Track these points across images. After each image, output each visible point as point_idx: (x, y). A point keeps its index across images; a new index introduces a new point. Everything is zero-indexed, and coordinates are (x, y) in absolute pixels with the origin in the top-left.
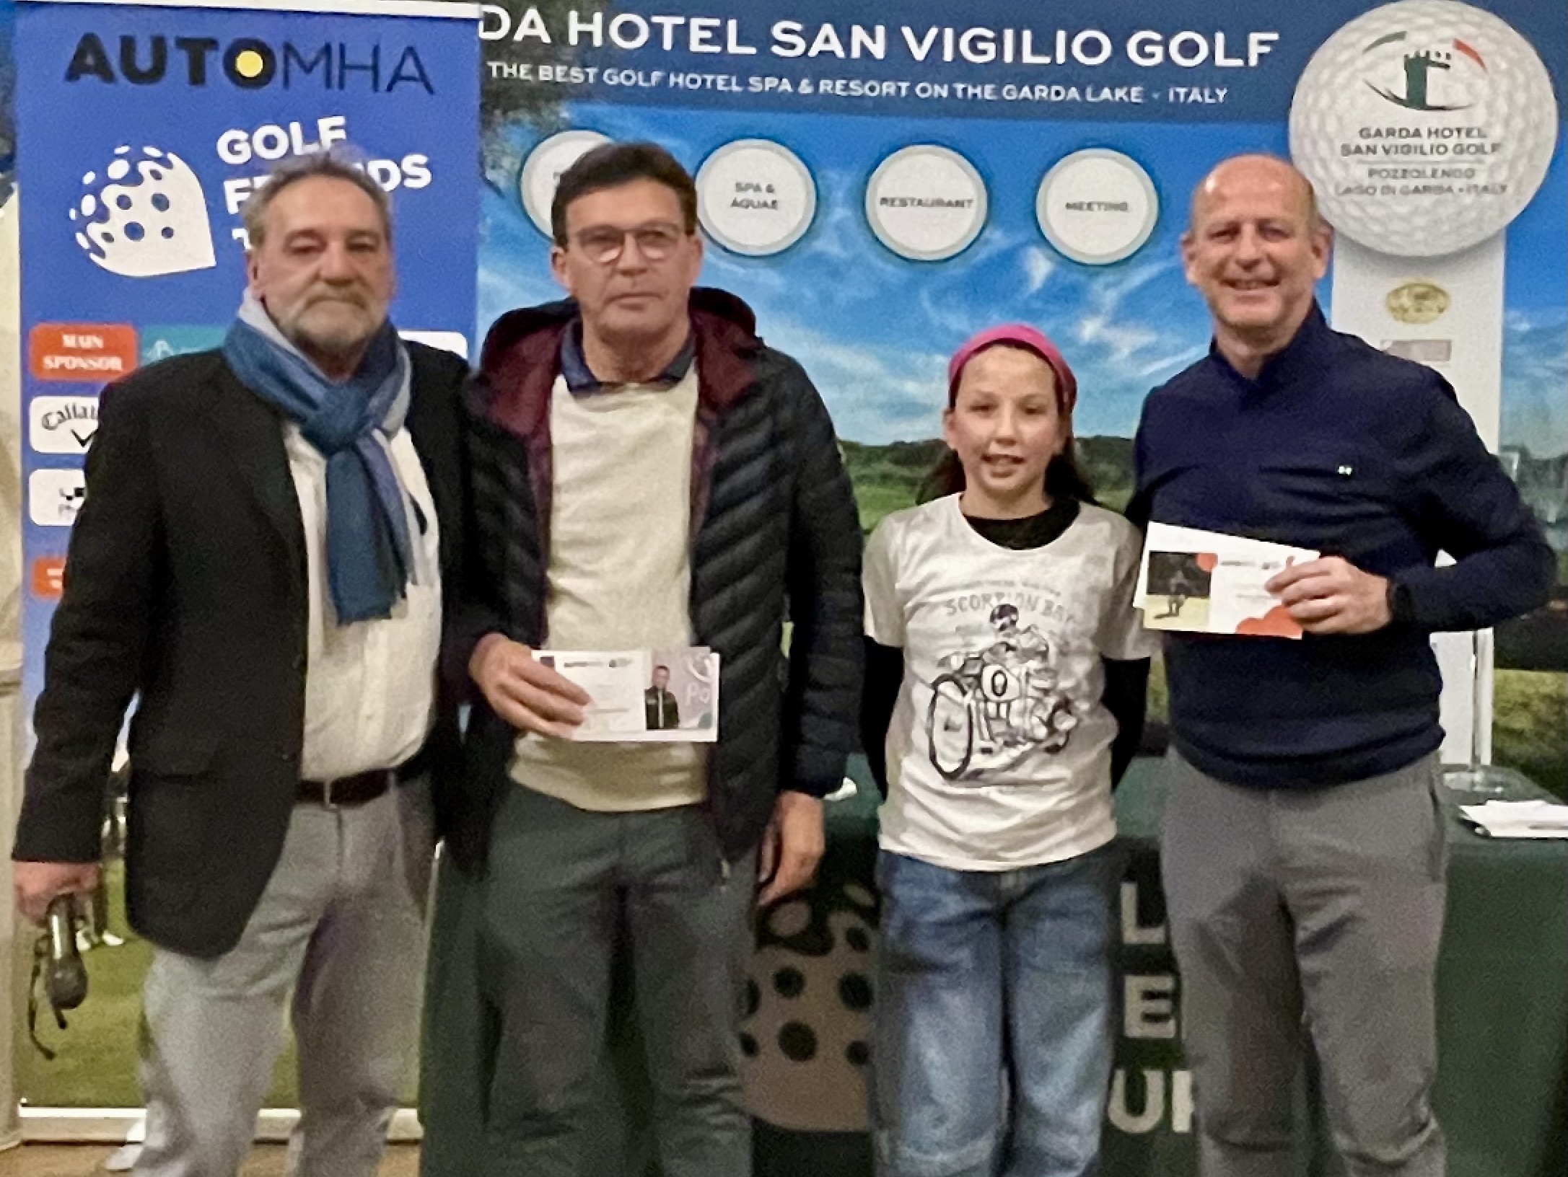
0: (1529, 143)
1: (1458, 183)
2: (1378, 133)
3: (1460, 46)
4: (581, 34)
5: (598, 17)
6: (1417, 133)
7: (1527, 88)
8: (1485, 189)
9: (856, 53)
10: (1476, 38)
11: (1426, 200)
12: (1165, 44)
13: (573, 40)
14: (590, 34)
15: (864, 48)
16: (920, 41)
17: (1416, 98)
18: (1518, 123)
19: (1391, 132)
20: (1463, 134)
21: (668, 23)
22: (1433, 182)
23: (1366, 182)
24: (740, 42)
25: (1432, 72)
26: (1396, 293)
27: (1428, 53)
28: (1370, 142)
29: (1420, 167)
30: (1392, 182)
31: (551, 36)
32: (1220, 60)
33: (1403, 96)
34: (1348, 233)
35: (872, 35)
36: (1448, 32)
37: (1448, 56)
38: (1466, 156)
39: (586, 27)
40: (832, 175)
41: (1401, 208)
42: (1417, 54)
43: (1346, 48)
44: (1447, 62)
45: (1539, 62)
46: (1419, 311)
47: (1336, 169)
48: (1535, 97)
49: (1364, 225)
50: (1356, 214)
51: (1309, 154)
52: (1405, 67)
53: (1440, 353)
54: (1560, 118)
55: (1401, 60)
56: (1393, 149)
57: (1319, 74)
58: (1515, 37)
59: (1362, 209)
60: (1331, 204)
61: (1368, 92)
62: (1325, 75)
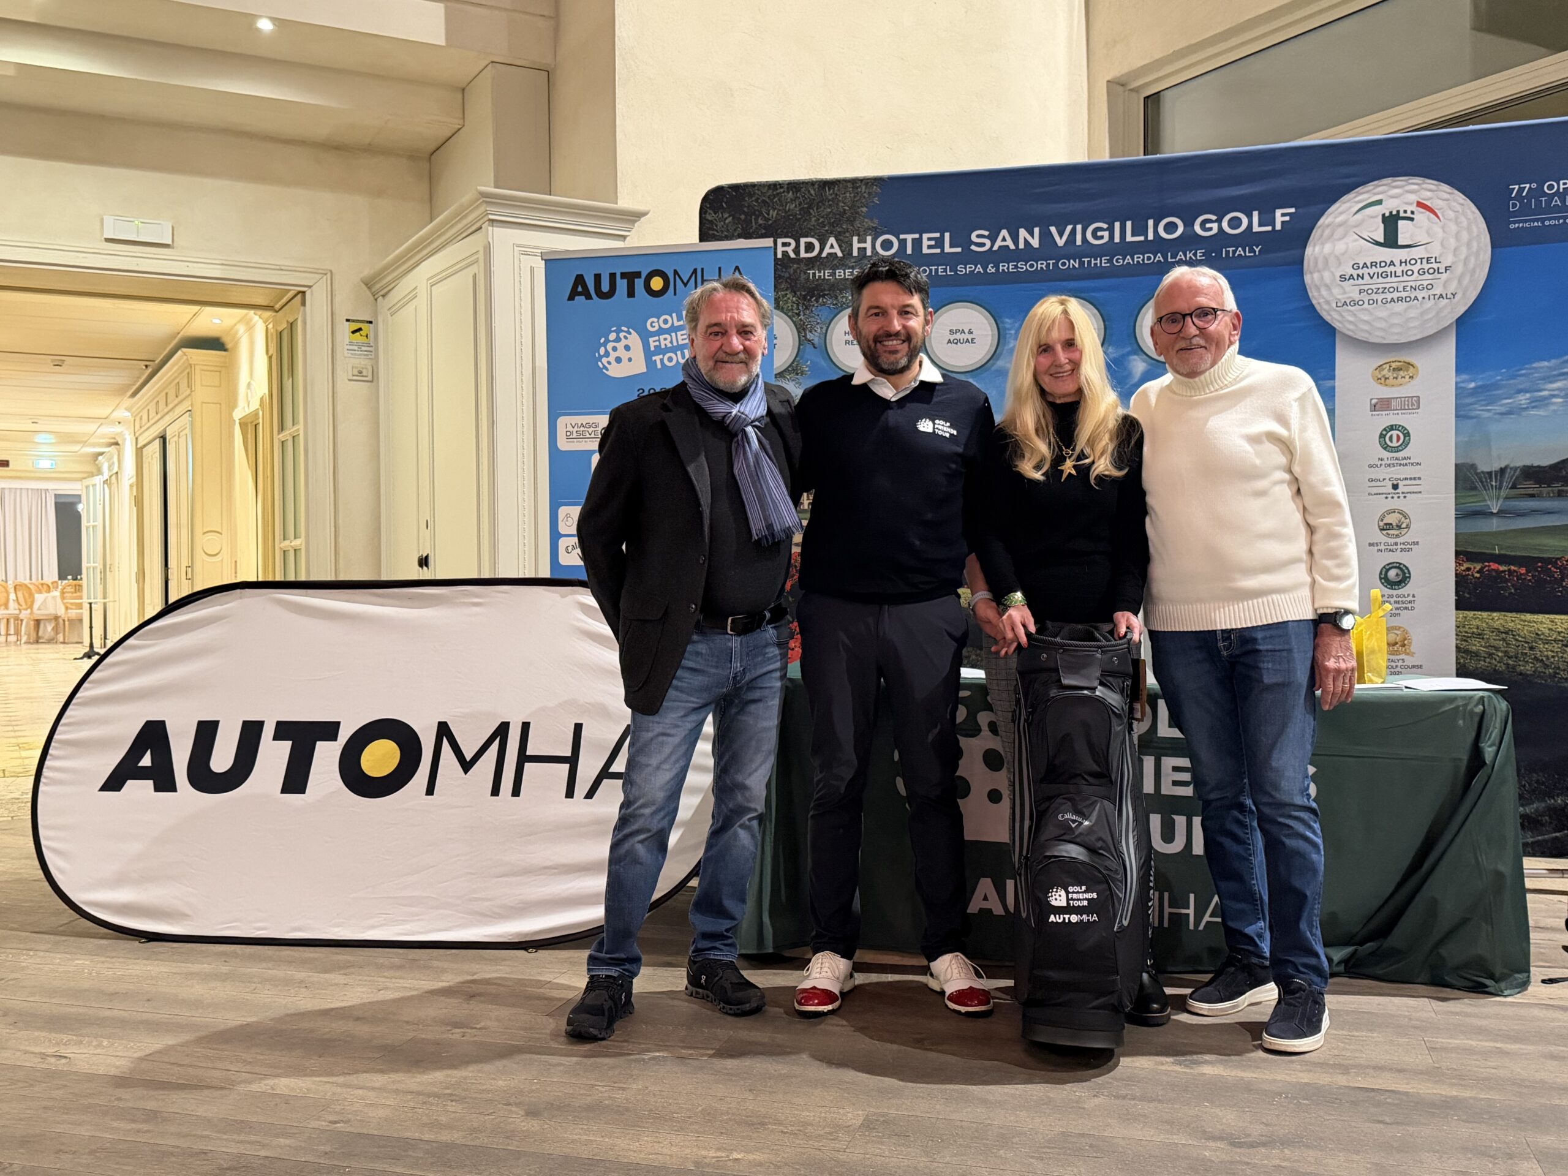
0: (1471, 265)
1: (1420, 295)
2: (1365, 265)
3: (1420, 204)
4: (859, 248)
5: (869, 239)
6: (1392, 263)
7: (1469, 229)
8: (1441, 296)
9: (1021, 246)
10: (1430, 199)
11: (1400, 307)
12: (1219, 221)
13: (855, 253)
14: (865, 249)
15: (1026, 242)
16: (1061, 236)
17: (1391, 240)
18: (1464, 251)
19: (1374, 264)
20: (1424, 261)
21: (909, 237)
22: (1404, 295)
23: (1357, 297)
24: (951, 246)
25: (1401, 223)
26: (1380, 367)
27: (1398, 212)
29: (1395, 285)
30: (1375, 297)
31: (842, 251)
32: (1256, 228)
33: (1382, 241)
34: (1343, 330)
35: (1032, 236)
36: (1413, 198)
37: (1412, 212)
38: (1427, 276)
39: (862, 245)
40: (1007, 320)
41: (1382, 312)
42: (1391, 213)
43: (1341, 213)
44: (1412, 216)
45: (1477, 212)
46: (1396, 378)
47: (1336, 291)
48: (1475, 234)
49: (1356, 325)
50: (1351, 319)
51: (1318, 283)
52: (1383, 222)
53: (1413, 404)
54: (1493, 246)
55: (1380, 218)
56: (1376, 275)
57: (1323, 231)
58: (1460, 197)
59: (1355, 315)
60: (1333, 313)
61: (1356, 240)
62: (1327, 232)
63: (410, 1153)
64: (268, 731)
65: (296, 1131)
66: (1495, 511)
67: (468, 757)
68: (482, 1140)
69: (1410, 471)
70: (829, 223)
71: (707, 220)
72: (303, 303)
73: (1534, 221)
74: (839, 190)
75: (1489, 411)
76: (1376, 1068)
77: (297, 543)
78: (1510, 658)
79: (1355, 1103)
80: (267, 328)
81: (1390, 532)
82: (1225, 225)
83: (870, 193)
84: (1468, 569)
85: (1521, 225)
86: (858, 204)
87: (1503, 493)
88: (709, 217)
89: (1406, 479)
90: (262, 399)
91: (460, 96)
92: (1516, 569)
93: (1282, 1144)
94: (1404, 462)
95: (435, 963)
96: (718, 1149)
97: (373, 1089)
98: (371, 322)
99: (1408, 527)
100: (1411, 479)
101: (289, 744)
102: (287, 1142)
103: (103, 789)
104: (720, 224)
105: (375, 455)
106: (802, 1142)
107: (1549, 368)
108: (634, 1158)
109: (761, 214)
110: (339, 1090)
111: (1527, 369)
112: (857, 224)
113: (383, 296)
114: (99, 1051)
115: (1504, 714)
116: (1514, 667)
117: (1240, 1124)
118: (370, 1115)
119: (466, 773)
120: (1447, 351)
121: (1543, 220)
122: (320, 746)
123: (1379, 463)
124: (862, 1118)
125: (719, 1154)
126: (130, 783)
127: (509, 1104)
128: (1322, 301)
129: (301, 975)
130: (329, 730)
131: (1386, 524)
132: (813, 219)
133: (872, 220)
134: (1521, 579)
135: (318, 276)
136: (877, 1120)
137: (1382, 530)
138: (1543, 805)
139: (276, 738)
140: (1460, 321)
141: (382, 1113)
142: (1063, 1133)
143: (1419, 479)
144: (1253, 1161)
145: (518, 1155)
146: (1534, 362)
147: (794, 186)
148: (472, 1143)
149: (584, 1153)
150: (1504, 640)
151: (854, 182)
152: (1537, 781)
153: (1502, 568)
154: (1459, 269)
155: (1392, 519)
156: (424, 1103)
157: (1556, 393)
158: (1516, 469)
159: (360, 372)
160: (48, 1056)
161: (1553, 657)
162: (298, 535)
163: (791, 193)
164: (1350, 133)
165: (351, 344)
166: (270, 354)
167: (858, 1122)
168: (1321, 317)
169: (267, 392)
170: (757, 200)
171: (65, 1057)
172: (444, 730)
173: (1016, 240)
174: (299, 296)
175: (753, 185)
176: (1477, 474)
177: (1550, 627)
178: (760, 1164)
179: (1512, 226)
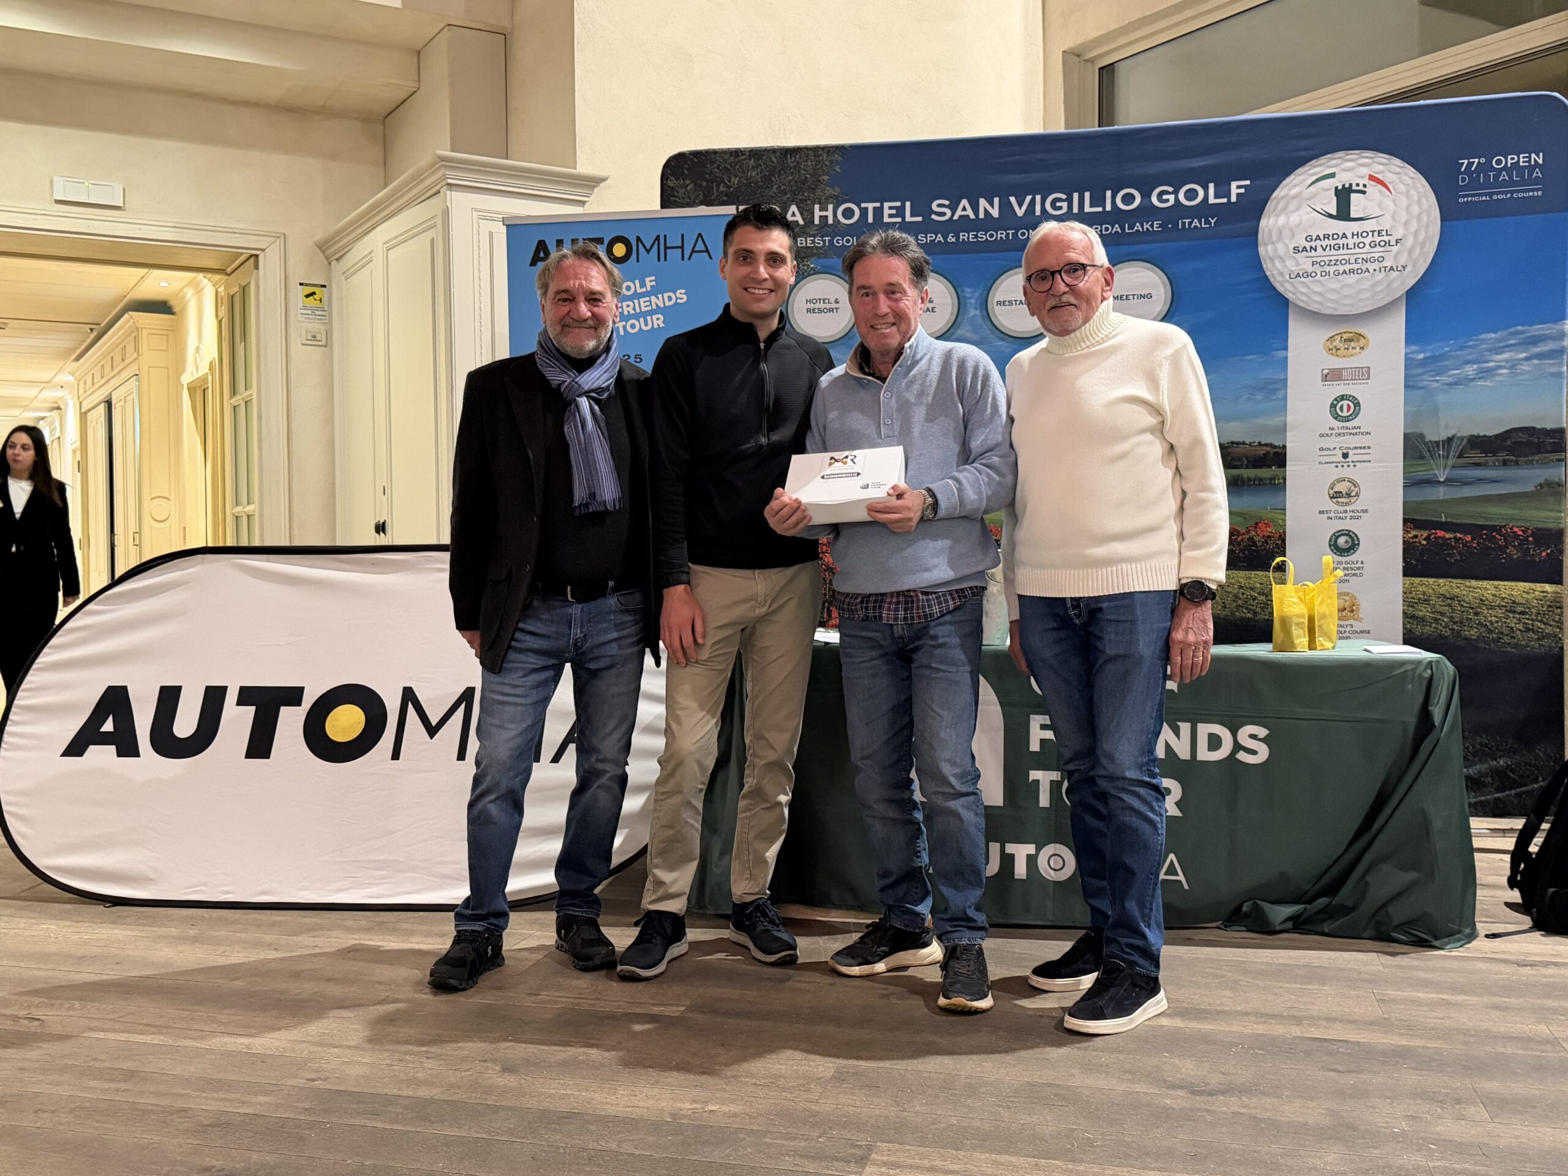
0: (1422, 237)
1: (1372, 267)
2: (1318, 237)
3: (1372, 178)
4: (820, 217)
5: (830, 207)
6: (1344, 236)
7: (1419, 203)
8: (1392, 268)
9: (982, 215)
10: (1382, 172)
11: (1351, 279)
12: (1175, 193)
13: (817, 221)
14: (827, 217)
15: (986, 211)
16: (1020, 206)
17: (1343, 213)
18: (1414, 226)
19: (1326, 237)
20: (1376, 234)
21: (870, 206)
22: (1355, 266)
23: (1310, 268)
24: (912, 215)
25: (1353, 196)
26: (1331, 339)
27: (1351, 185)
28: (1313, 244)
29: (1347, 257)
30: (1327, 268)
32: (1212, 200)
33: (1334, 213)
34: (1298, 302)
35: (992, 205)
36: (1366, 171)
37: (1365, 186)
38: (1378, 248)
39: (824, 213)
40: (968, 290)
41: (1334, 284)
42: (1343, 186)
43: (1295, 186)
44: (1364, 189)
45: (1427, 185)
46: (1348, 349)
47: (1290, 263)
48: (1425, 206)
49: (1309, 297)
50: (1304, 290)
51: (1271, 255)
52: (1336, 195)
53: (1363, 375)
54: (1442, 220)
55: (1333, 190)
56: (1328, 247)
57: (1278, 204)
58: (1411, 171)
59: (1308, 287)
60: (1286, 285)
61: (1311, 212)
62: (1281, 204)
63: (390, 1108)
64: (232, 697)
65: (274, 1089)
66: (1442, 480)
67: (434, 722)
68: (460, 1096)
69: (1360, 441)
70: (791, 191)
71: (669, 186)
72: (257, 267)
73: (1482, 195)
74: (800, 158)
75: (1437, 381)
76: (1328, 1019)
77: (250, 509)
78: (1455, 623)
79: (1308, 1053)
80: (217, 292)
81: (1340, 500)
82: (1181, 196)
83: (831, 162)
84: (1416, 537)
85: (1470, 199)
86: (820, 172)
87: (1451, 462)
88: (670, 183)
89: (1356, 448)
90: (211, 363)
91: (415, 59)
92: (1461, 536)
93: (1240, 1092)
94: (1355, 431)
95: (403, 925)
96: (694, 1102)
97: (349, 1047)
98: (324, 286)
99: (1357, 495)
100: (1361, 448)
101: (254, 708)
102: (267, 1099)
103: (64, 754)
104: (682, 191)
105: (330, 420)
106: (774, 1094)
107: (1496, 339)
108: (611, 1111)
109: (723, 181)
110: (316, 1049)
111: (1474, 340)
112: (819, 192)
113: (338, 260)
114: (71, 1013)
115: (1452, 678)
116: (1458, 632)
117: (1199, 1073)
118: (348, 1072)
119: (431, 738)
120: (1397, 325)
121: (1491, 195)
122: (285, 712)
123: (1330, 432)
124: (833, 1071)
125: (694, 1106)
126: (92, 749)
127: (485, 1061)
128: (1275, 272)
129: (269, 938)
130: (293, 696)
131: (1336, 492)
132: (775, 186)
133: (834, 189)
134: (1466, 546)
135: (271, 239)
136: (848, 1072)
137: (1332, 498)
138: (1486, 766)
139: (239, 703)
140: (1410, 294)
141: (360, 1071)
142: (1028, 1083)
143: (1369, 448)
144: (1212, 1108)
145: (496, 1109)
146: (1481, 334)
147: (756, 154)
148: (450, 1098)
149: (562, 1107)
150: (1449, 605)
151: (816, 150)
152: (1481, 744)
153: (1448, 536)
154: (1410, 241)
155: (1342, 487)
156: (401, 1060)
157: (1503, 364)
158: (1462, 438)
159: (314, 337)
160: (20, 1018)
161: (1497, 622)
162: (251, 501)
163: (753, 160)
164: (1303, 106)
165: (305, 308)
166: (220, 318)
167: (829, 1074)
168: (1274, 288)
169: (216, 356)
170: (718, 167)
171: (38, 1020)
172: (409, 696)
173: (975, 209)
174: (252, 259)
175: (715, 152)
176: (1425, 443)
177: (1494, 592)
178: (735, 1115)
179: (1461, 200)
